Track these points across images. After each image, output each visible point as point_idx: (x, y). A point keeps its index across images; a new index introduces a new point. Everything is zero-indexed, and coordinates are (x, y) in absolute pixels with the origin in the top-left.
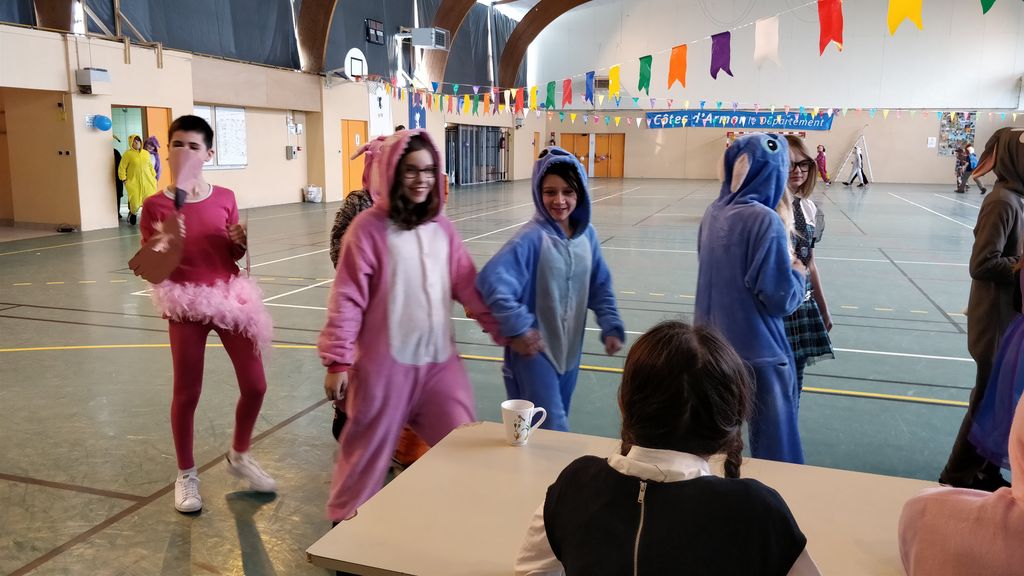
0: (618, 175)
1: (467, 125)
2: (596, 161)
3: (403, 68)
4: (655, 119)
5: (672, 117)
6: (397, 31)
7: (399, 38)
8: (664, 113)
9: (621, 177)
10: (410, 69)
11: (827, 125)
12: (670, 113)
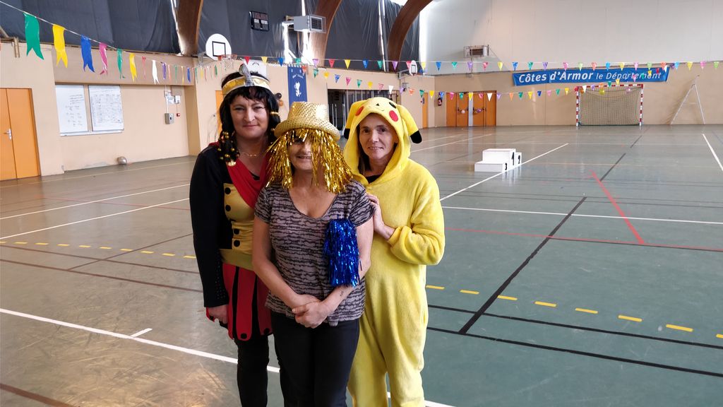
0: (492, 124)
1: (354, 90)
2: (474, 114)
3: (290, 48)
4: (520, 78)
5: (533, 76)
6: (284, 19)
7: (285, 25)
8: (527, 73)
9: (495, 125)
10: (297, 50)
11: (664, 77)
12: (532, 73)
